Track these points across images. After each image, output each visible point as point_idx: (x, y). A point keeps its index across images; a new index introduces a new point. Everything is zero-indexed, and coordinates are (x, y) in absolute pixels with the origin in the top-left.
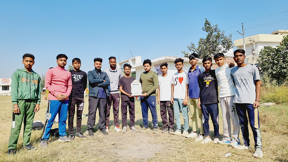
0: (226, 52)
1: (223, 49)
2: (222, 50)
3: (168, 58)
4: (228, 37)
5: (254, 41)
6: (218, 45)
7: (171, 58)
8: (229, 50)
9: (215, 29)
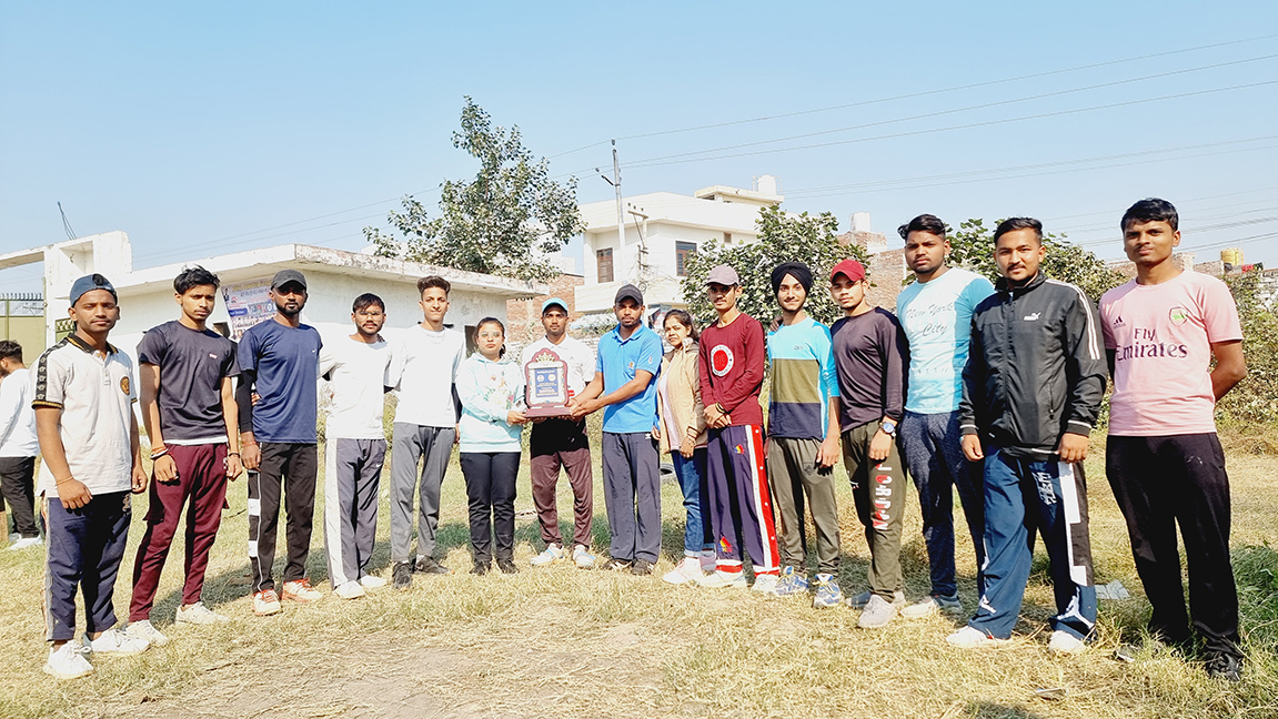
0: (555, 250)
2: (542, 240)
3: (307, 253)
4: (563, 187)
5: (645, 217)
6: (525, 216)
7: (324, 255)
8: (567, 242)
9: (509, 145)
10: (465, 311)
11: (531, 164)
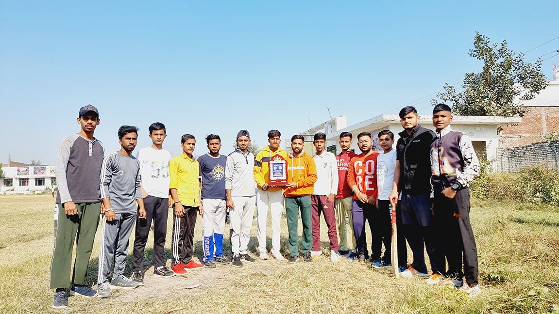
0: (532, 98)
1: (524, 91)
2: (522, 94)
4: (533, 65)
8: (538, 93)
9: (500, 51)
10: (471, 134)
11: (513, 57)
